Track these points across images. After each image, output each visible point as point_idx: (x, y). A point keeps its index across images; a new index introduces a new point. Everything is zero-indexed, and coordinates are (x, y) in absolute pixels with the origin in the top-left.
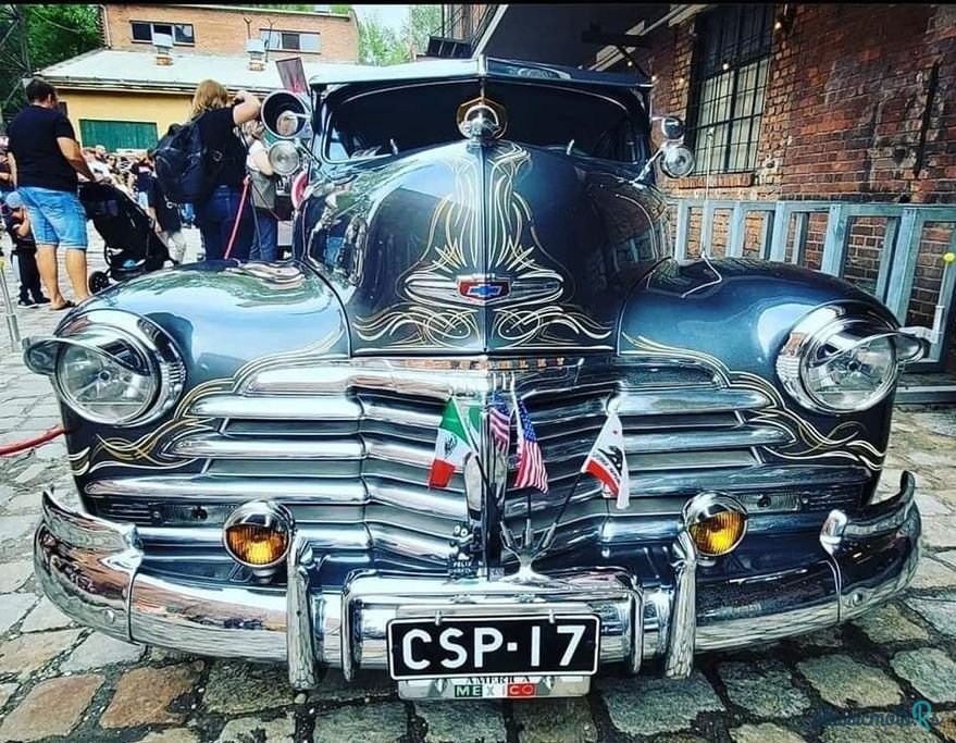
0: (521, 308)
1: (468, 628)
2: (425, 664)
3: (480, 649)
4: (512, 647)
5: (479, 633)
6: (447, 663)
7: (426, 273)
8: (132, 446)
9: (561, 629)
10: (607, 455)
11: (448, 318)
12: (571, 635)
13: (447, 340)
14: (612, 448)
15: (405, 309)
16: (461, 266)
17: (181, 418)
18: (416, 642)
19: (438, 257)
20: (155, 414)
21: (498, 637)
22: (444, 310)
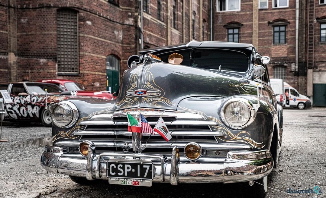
0: (149, 97)
1: (124, 164)
2: (114, 174)
3: (127, 170)
4: (133, 170)
5: (126, 166)
6: (119, 174)
7: (130, 90)
8: (66, 133)
9: (144, 166)
10: (162, 129)
11: (133, 100)
12: (146, 168)
13: (133, 105)
14: (162, 127)
15: (125, 99)
16: (136, 88)
17: (77, 126)
18: (113, 167)
19: (132, 86)
20: (70, 126)
21: (130, 168)
22: (132, 98)
